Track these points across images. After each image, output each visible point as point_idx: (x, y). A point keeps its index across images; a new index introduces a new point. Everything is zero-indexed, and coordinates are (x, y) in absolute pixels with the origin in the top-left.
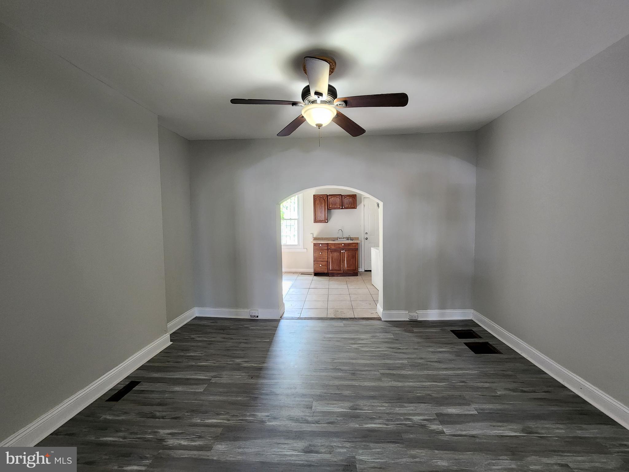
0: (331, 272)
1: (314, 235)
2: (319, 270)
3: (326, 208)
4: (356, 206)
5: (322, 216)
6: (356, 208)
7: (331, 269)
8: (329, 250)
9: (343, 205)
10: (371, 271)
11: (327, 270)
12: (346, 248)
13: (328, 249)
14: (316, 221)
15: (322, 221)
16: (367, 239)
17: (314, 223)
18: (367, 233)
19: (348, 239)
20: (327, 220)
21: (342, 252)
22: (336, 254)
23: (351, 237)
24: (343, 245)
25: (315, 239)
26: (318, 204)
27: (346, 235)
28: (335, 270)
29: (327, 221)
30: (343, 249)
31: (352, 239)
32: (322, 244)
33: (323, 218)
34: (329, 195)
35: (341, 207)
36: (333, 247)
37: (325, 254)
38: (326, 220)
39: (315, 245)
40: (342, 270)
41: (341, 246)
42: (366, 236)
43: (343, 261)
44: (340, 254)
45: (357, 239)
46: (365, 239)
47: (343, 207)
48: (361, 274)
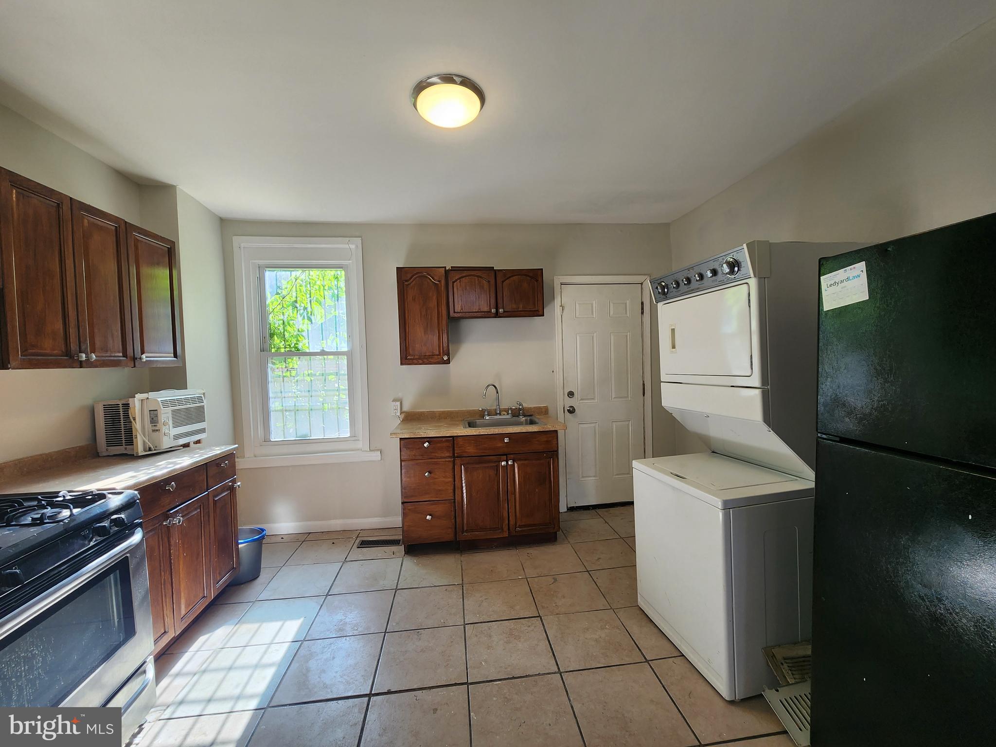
0: (467, 535)
1: (404, 403)
2: (424, 534)
3: (444, 312)
4: (541, 309)
5: (426, 340)
6: (543, 315)
7: (465, 529)
8: (458, 461)
9: (500, 305)
11: (451, 531)
12: (515, 452)
13: (453, 457)
14: (407, 358)
15: (430, 357)
16: (571, 412)
17: (402, 364)
18: (572, 393)
19: (516, 416)
20: (448, 355)
21: (503, 463)
22: (481, 475)
23: (525, 405)
24: (506, 440)
25: (410, 418)
26: (414, 299)
27: (508, 402)
28: (481, 529)
29: (449, 358)
30: (506, 456)
31: (530, 417)
32: (430, 439)
33: (431, 347)
34: (454, 269)
35: (493, 311)
36: (471, 450)
37: (445, 477)
38: (443, 356)
39: (406, 443)
40: (506, 528)
41: (500, 445)
42: (570, 402)
43: (509, 495)
44: (497, 474)
45: (544, 411)
46: (566, 411)
47: (501, 310)
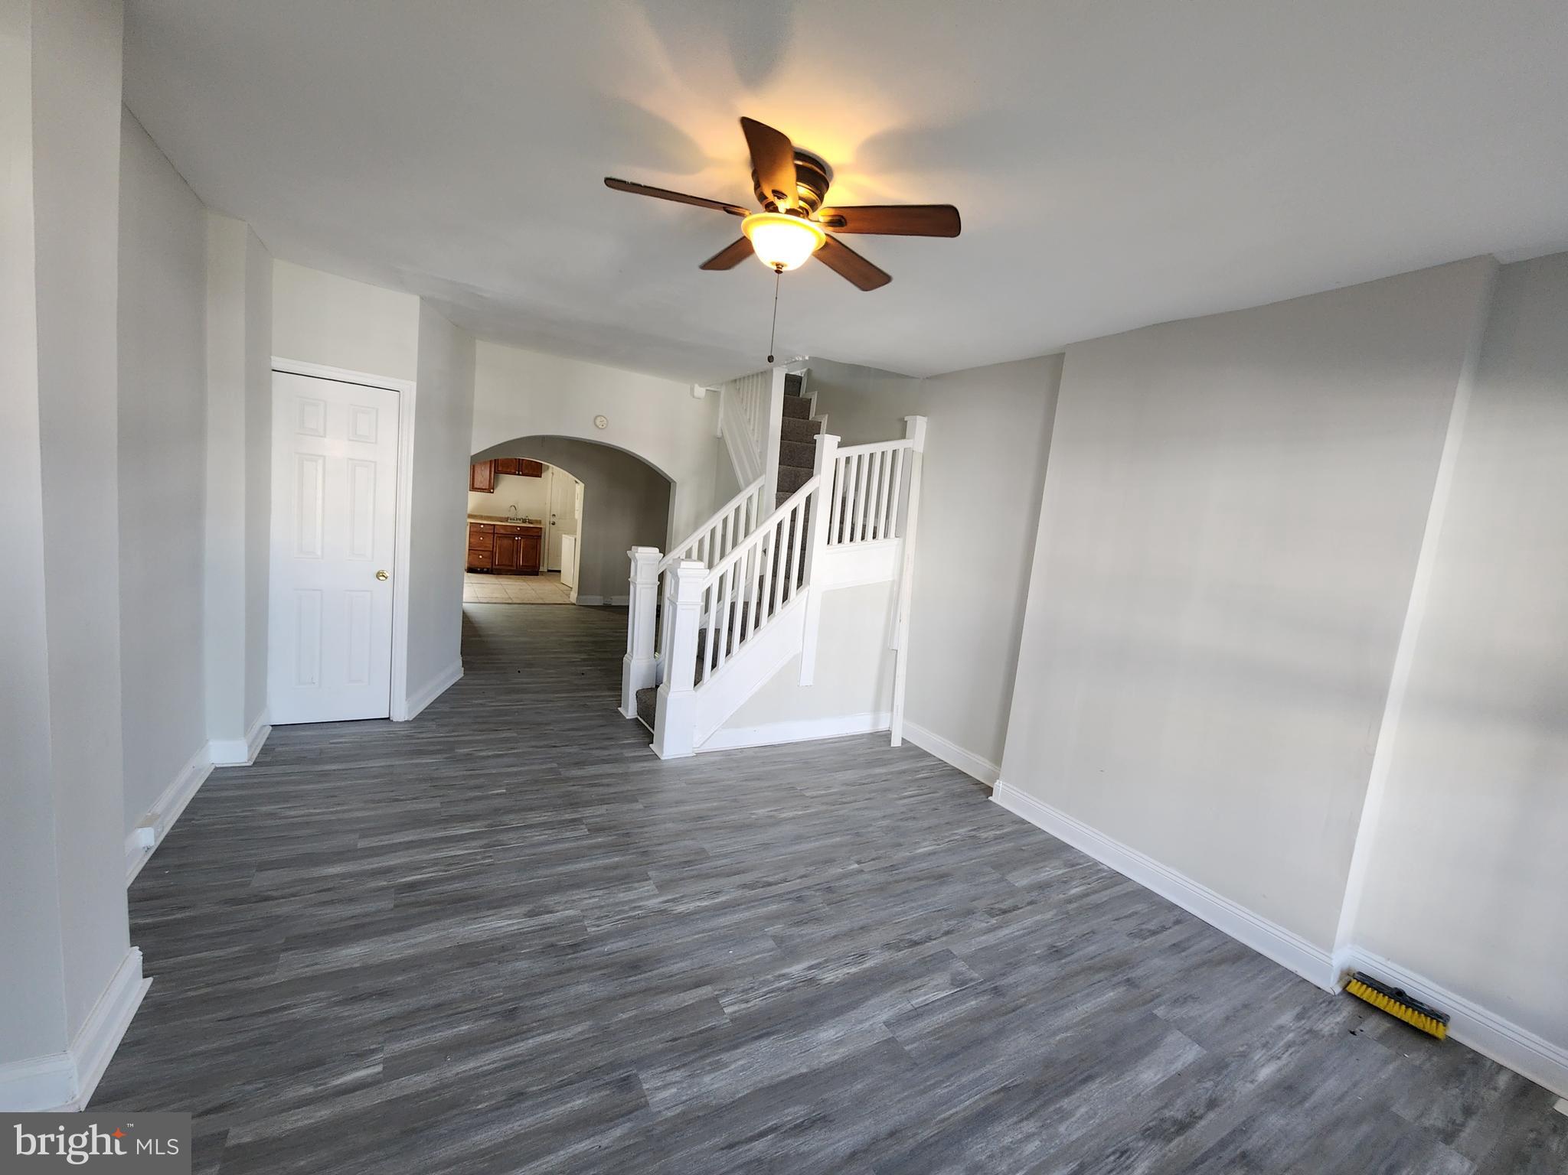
0: (498, 567)
2: (476, 564)
3: (493, 471)
4: (540, 474)
5: (483, 481)
7: (496, 563)
8: (496, 535)
9: (519, 470)
10: (560, 571)
11: (490, 564)
12: (522, 533)
13: (494, 533)
14: (473, 488)
15: (485, 489)
16: (554, 524)
17: (470, 490)
18: (554, 515)
19: (524, 521)
20: (493, 489)
21: (516, 539)
22: (506, 542)
23: (530, 518)
24: (518, 529)
27: (522, 516)
28: (503, 565)
29: (493, 491)
30: (518, 536)
31: (530, 522)
32: (483, 524)
33: (486, 485)
35: (517, 472)
36: (502, 531)
37: (489, 541)
38: (490, 489)
39: (473, 525)
40: (515, 566)
41: (515, 530)
42: (553, 520)
43: (518, 552)
44: (513, 542)
45: (540, 522)
46: (551, 523)
47: (520, 473)
48: (543, 573)
